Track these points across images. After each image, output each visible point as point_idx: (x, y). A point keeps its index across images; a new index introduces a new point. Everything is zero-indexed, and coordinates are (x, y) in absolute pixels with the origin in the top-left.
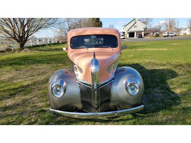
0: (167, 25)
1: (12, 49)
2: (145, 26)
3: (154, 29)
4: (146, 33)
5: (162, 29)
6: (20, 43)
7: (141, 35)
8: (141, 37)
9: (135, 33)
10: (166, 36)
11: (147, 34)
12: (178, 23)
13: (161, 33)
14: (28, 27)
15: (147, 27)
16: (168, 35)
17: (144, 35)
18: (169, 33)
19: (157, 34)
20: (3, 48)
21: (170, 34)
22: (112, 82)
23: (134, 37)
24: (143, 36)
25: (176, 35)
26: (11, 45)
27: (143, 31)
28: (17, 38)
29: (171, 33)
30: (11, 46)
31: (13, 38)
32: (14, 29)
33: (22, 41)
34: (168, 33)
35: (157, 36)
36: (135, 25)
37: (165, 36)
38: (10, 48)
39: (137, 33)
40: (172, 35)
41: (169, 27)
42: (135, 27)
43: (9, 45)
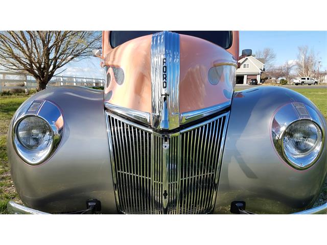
0: (300, 66)
1: (26, 90)
2: (262, 66)
3: (277, 71)
4: (265, 77)
5: (292, 72)
6: (40, 79)
7: (256, 80)
8: (256, 84)
9: (245, 77)
10: (299, 84)
11: (267, 78)
12: (319, 62)
13: (291, 78)
14: (57, 52)
15: (265, 68)
16: (303, 82)
17: (261, 80)
18: (305, 79)
19: (283, 80)
20: (8, 88)
21: (306, 81)
22: (225, 117)
23: (242, 83)
24: (259, 82)
25: (316, 82)
26: (25, 83)
27: (259, 74)
28: (35, 71)
29: (308, 79)
30: (23, 85)
31: (27, 70)
32: (31, 54)
33: (43, 77)
34: (302, 79)
35: (284, 82)
36: (244, 63)
37: (297, 84)
38: (22, 88)
39: (249, 77)
40: (309, 81)
41: (303, 69)
42: (245, 67)
43: (22, 83)
